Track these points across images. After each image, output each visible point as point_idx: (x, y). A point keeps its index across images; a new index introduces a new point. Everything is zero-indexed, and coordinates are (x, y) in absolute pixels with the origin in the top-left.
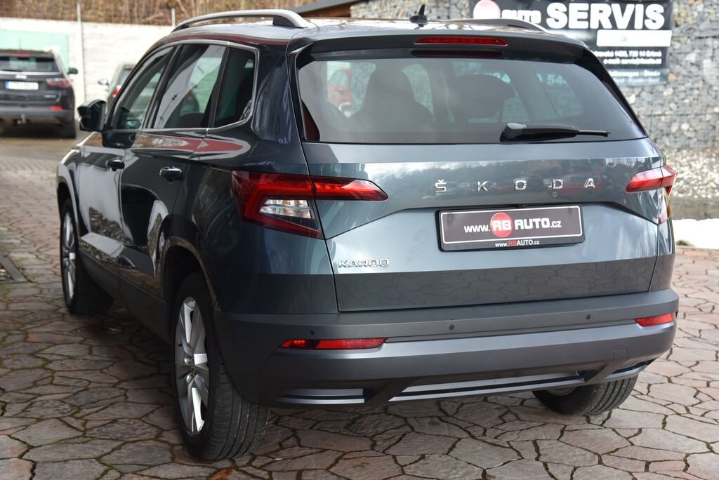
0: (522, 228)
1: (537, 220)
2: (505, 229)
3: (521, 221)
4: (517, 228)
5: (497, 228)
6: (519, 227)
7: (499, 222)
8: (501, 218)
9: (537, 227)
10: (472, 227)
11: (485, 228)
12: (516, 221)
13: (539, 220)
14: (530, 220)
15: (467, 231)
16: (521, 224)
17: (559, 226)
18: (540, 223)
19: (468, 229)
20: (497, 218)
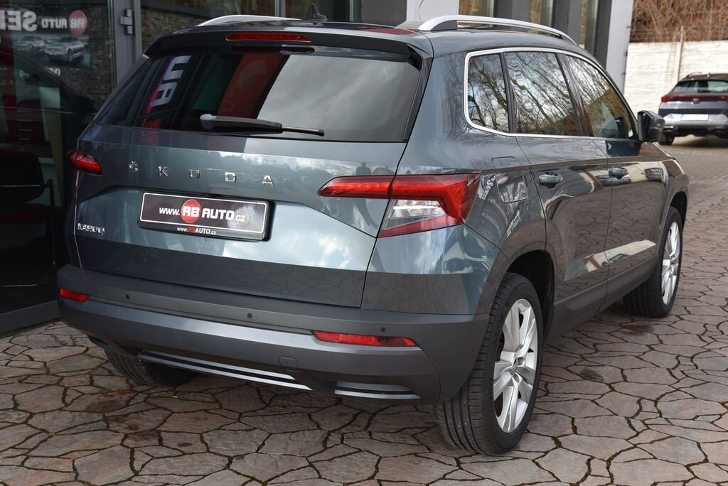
0: (208, 217)
1: (223, 212)
2: (193, 215)
3: (208, 210)
4: (203, 216)
5: (186, 214)
6: (206, 215)
7: (189, 208)
8: (192, 204)
9: (222, 218)
10: (166, 209)
11: (176, 212)
12: (205, 210)
13: (225, 211)
14: (217, 210)
15: (161, 213)
16: (208, 213)
17: (242, 220)
18: (225, 214)
19: (162, 211)
20: (189, 204)
